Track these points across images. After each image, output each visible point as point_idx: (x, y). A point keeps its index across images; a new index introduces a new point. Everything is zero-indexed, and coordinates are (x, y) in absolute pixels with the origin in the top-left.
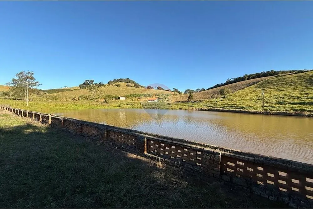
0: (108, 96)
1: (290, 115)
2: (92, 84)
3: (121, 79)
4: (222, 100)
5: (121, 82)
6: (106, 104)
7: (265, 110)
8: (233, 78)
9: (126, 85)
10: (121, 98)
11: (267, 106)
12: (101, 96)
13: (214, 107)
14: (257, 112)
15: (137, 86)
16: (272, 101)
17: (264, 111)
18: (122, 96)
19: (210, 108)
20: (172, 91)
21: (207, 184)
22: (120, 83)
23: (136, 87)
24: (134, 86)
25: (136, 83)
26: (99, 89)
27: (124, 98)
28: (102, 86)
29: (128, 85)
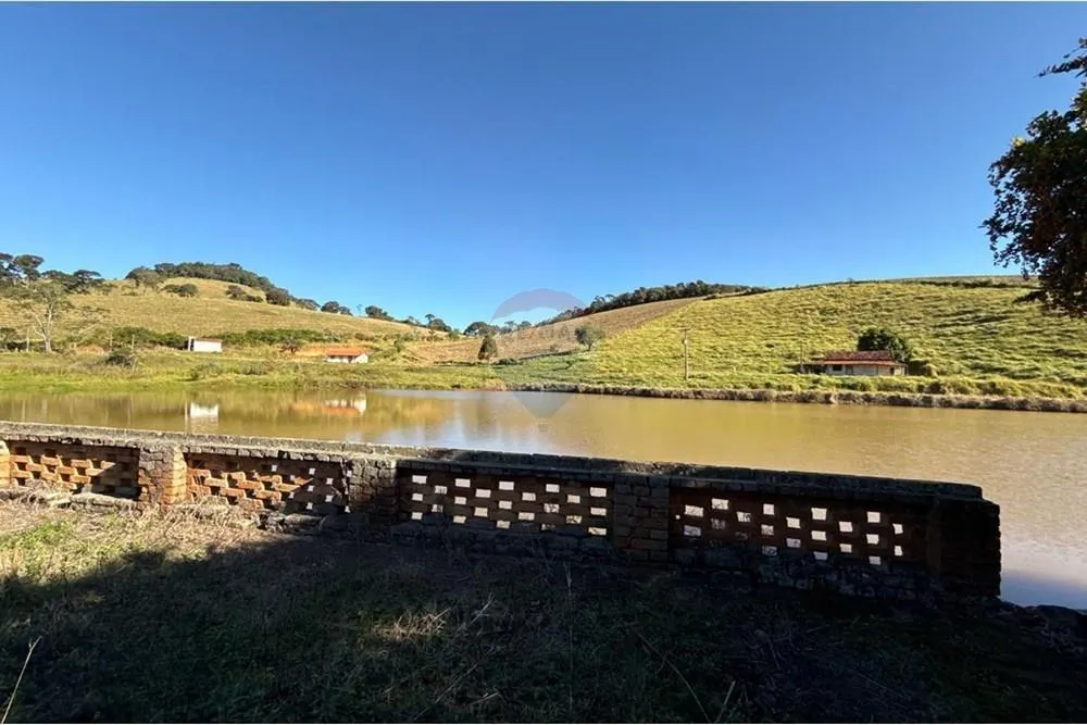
0: (126, 334)
1: (743, 398)
2: (33, 275)
3: (199, 265)
4: (585, 358)
5: (198, 275)
6: (117, 369)
7: (690, 386)
8: (609, 296)
9: (228, 293)
10: (200, 346)
11: (692, 377)
12: (87, 332)
13: (563, 380)
14: (674, 393)
15: (277, 298)
16: (705, 365)
17: (688, 389)
18: (204, 338)
19: (550, 382)
20: (425, 327)
21: (636, 586)
22: (193, 281)
23: (275, 303)
24: (264, 297)
25: (273, 286)
26: (76, 299)
27: (216, 346)
28: (92, 290)
29: (234, 294)
